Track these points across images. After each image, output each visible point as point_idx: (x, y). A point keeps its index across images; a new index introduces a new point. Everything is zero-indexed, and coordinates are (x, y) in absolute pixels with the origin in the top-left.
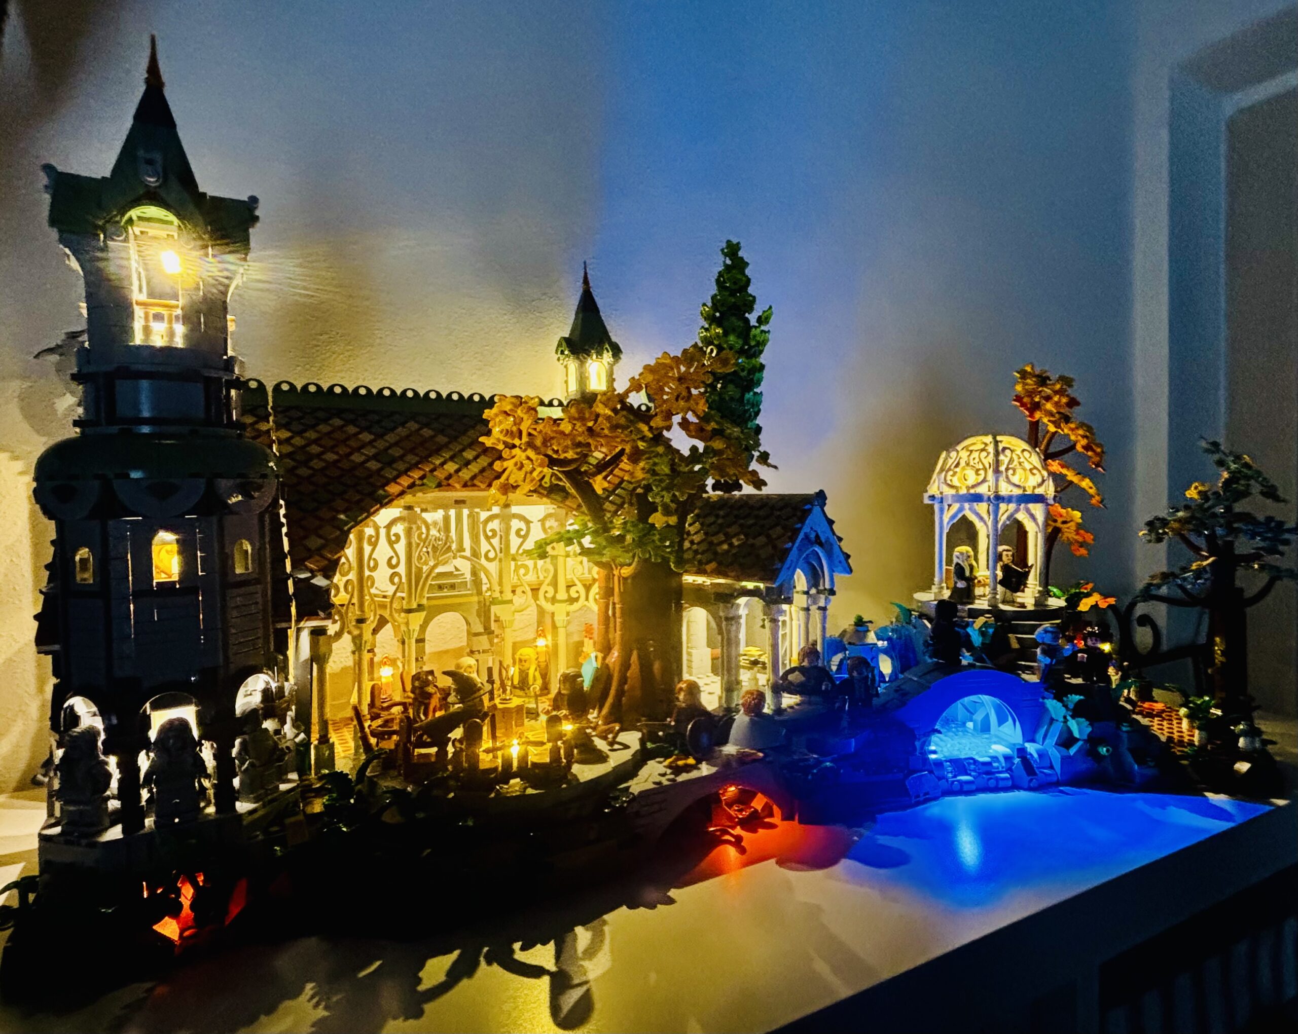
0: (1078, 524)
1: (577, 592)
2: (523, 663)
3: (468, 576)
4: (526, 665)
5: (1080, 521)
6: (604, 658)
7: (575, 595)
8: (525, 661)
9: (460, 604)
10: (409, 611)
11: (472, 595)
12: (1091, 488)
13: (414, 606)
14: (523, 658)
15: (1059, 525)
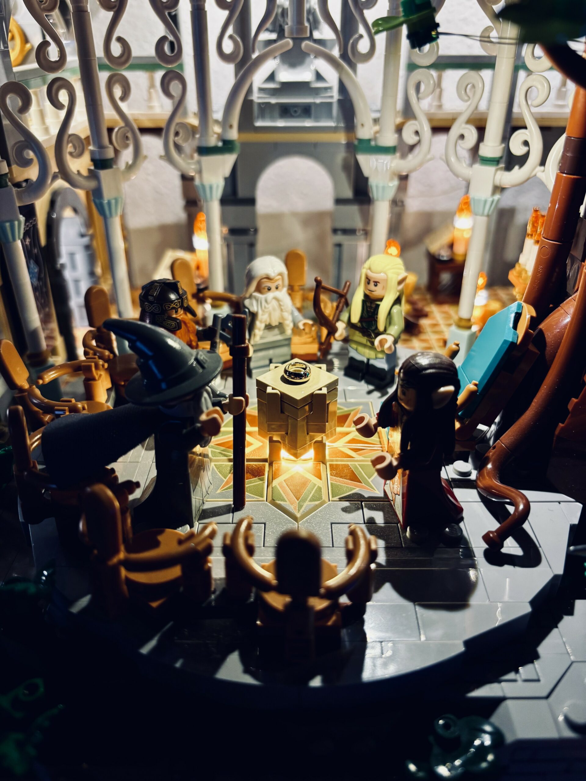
1: (526, 143)
2: (372, 286)
3: (335, 95)
4: (377, 292)
6: (534, 322)
7: (517, 150)
8: (376, 283)
9: (315, 145)
10: (204, 151)
11: (334, 130)
13: (213, 141)
14: (374, 276)
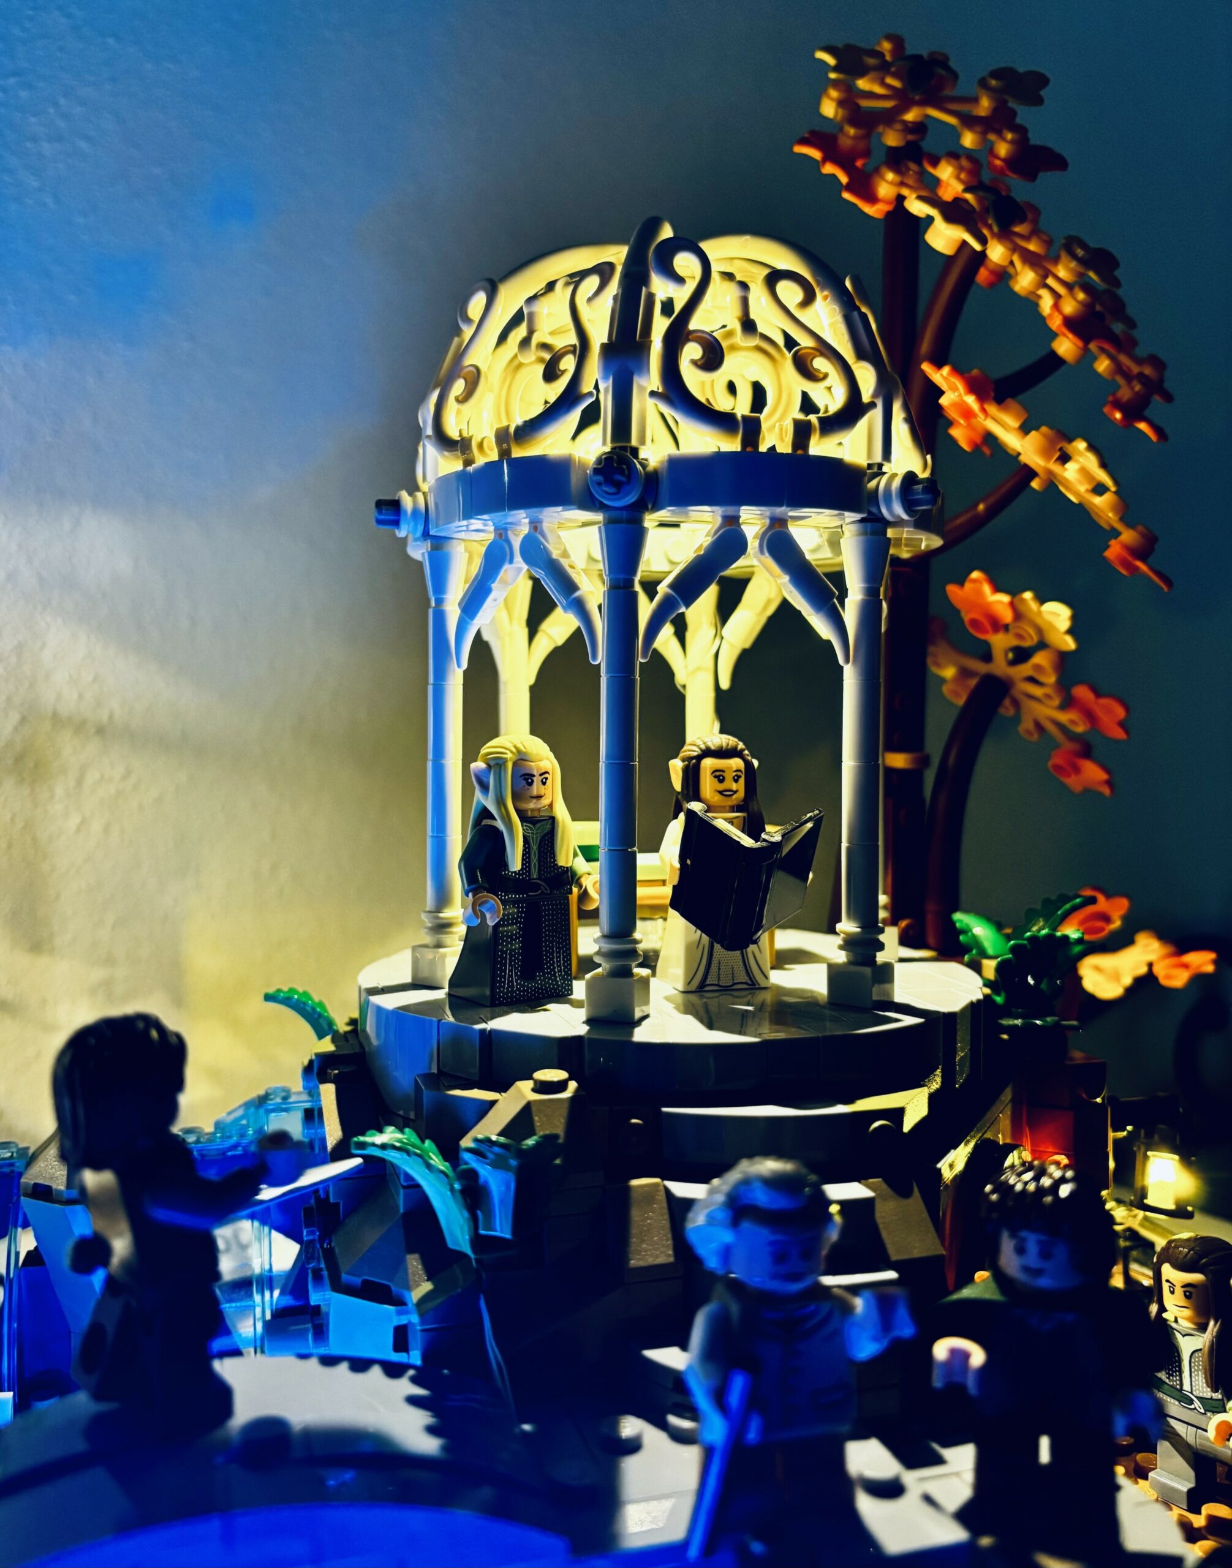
0: (1063, 659)
5: (1070, 644)
12: (1099, 489)
15: (1000, 666)
